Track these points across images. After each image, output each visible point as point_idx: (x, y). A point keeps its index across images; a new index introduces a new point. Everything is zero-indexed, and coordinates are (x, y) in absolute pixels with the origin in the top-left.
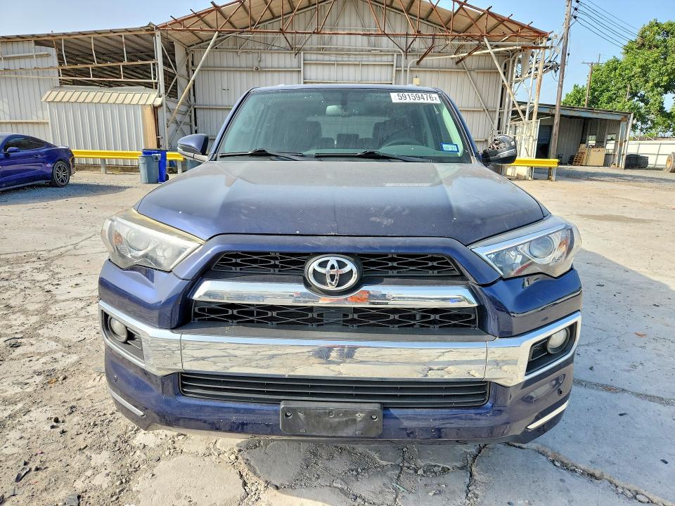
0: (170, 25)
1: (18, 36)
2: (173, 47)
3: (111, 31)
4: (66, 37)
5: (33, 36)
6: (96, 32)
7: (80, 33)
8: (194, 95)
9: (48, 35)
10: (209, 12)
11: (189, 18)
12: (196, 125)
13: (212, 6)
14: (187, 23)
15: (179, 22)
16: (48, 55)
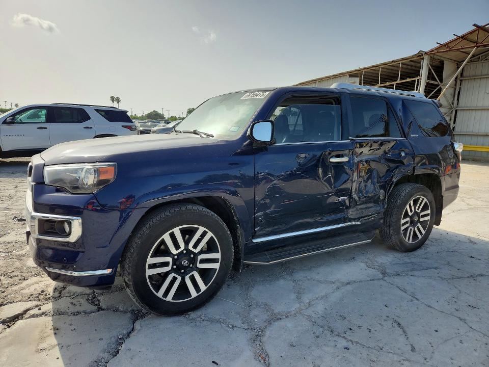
0: (436, 49)
1: (340, 74)
2: (443, 64)
3: (392, 62)
4: (365, 70)
5: (348, 72)
6: (383, 64)
7: (373, 66)
8: (458, 100)
9: (356, 70)
10: (471, 33)
11: (453, 41)
12: (454, 123)
13: (475, 28)
14: (452, 45)
15: (445, 46)
16: (354, 82)
